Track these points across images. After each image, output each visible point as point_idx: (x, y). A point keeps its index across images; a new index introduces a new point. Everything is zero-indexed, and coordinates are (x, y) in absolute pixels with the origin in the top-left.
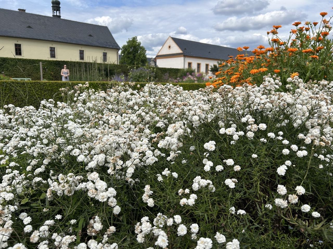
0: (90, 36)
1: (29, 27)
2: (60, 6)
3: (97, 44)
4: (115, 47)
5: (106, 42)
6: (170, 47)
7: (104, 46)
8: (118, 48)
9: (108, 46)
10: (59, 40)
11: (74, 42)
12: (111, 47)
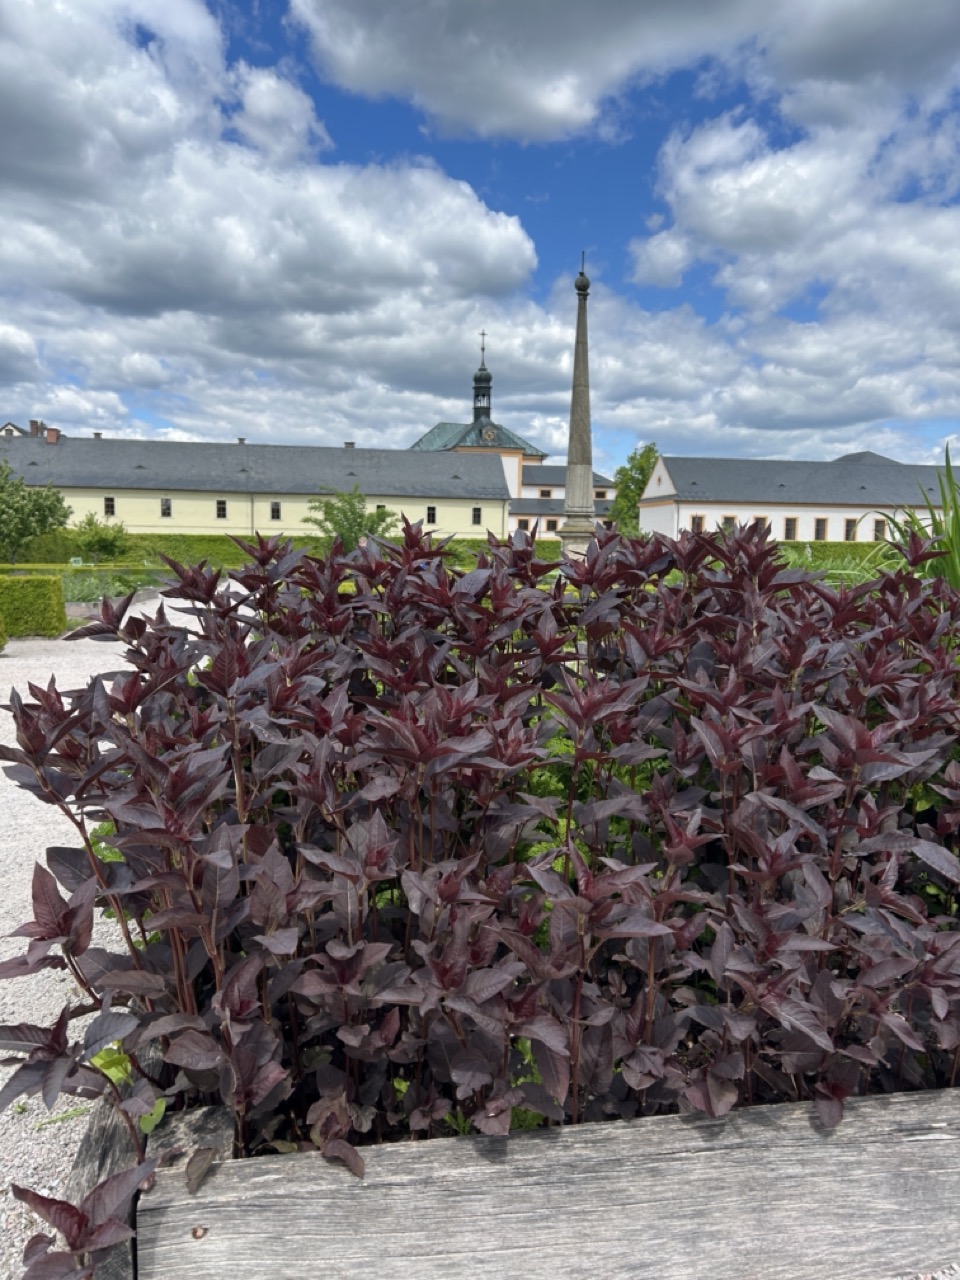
0: (456, 477)
1: (351, 474)
3: (464, 494)
4: (498, 497)
5: (484, 488)
6: (659, 480)
7: (479, 495)
9: (483, 496)
10: (388, 493)
11: (418, 494)
12: (491, 496)
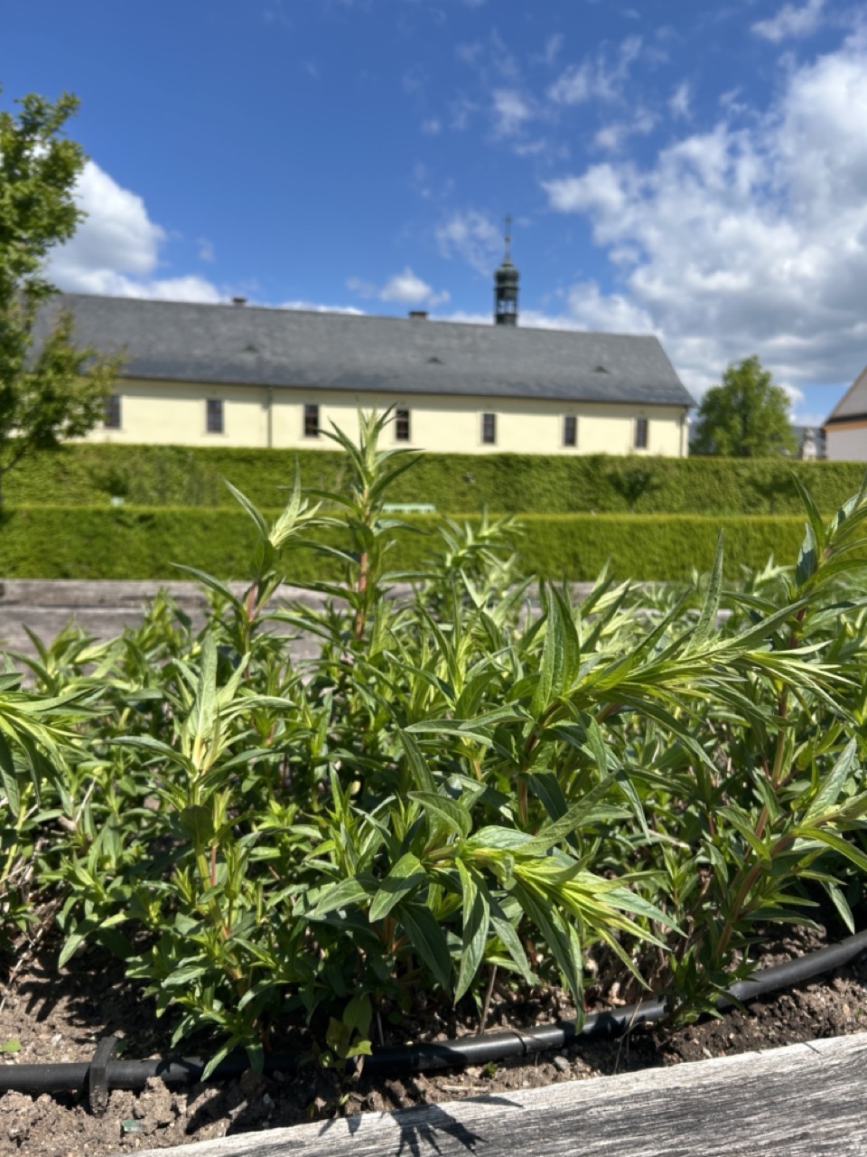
1: (434, 360)
2: (521, 284)
3: (620, 395)
4: (675, 401)
7: (641, 398)
8: (687, 402)
9: (653, 400)
10: (509, 391)
11: (550, 394)
12: (664, 401)
